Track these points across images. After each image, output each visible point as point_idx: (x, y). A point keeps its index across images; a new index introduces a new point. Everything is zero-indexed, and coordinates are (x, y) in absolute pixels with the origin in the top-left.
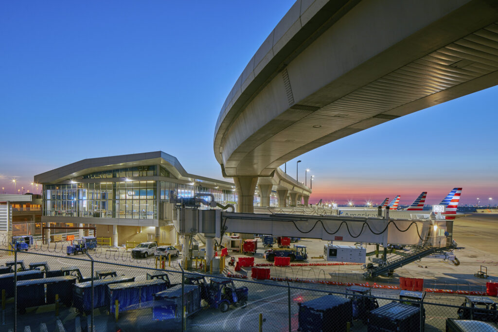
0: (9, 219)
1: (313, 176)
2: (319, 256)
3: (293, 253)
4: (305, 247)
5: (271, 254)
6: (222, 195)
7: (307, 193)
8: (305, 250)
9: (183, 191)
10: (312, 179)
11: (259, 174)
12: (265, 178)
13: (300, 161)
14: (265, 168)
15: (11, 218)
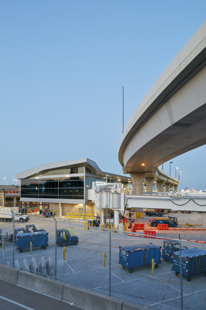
0: (4, 199)
1: (180, 172)
2: (185, 224)
3: (168, 221)
4: (176, 218)
5: (154, 222)
6: (122, 185)
7: (176, 183)
8: (177, 220)
9: (99, 182)
10: (180, 174)
11: (146, 171)
12: (150, 173)
13: (172, 162)
14: (151, 167)
15: (5, 198)
